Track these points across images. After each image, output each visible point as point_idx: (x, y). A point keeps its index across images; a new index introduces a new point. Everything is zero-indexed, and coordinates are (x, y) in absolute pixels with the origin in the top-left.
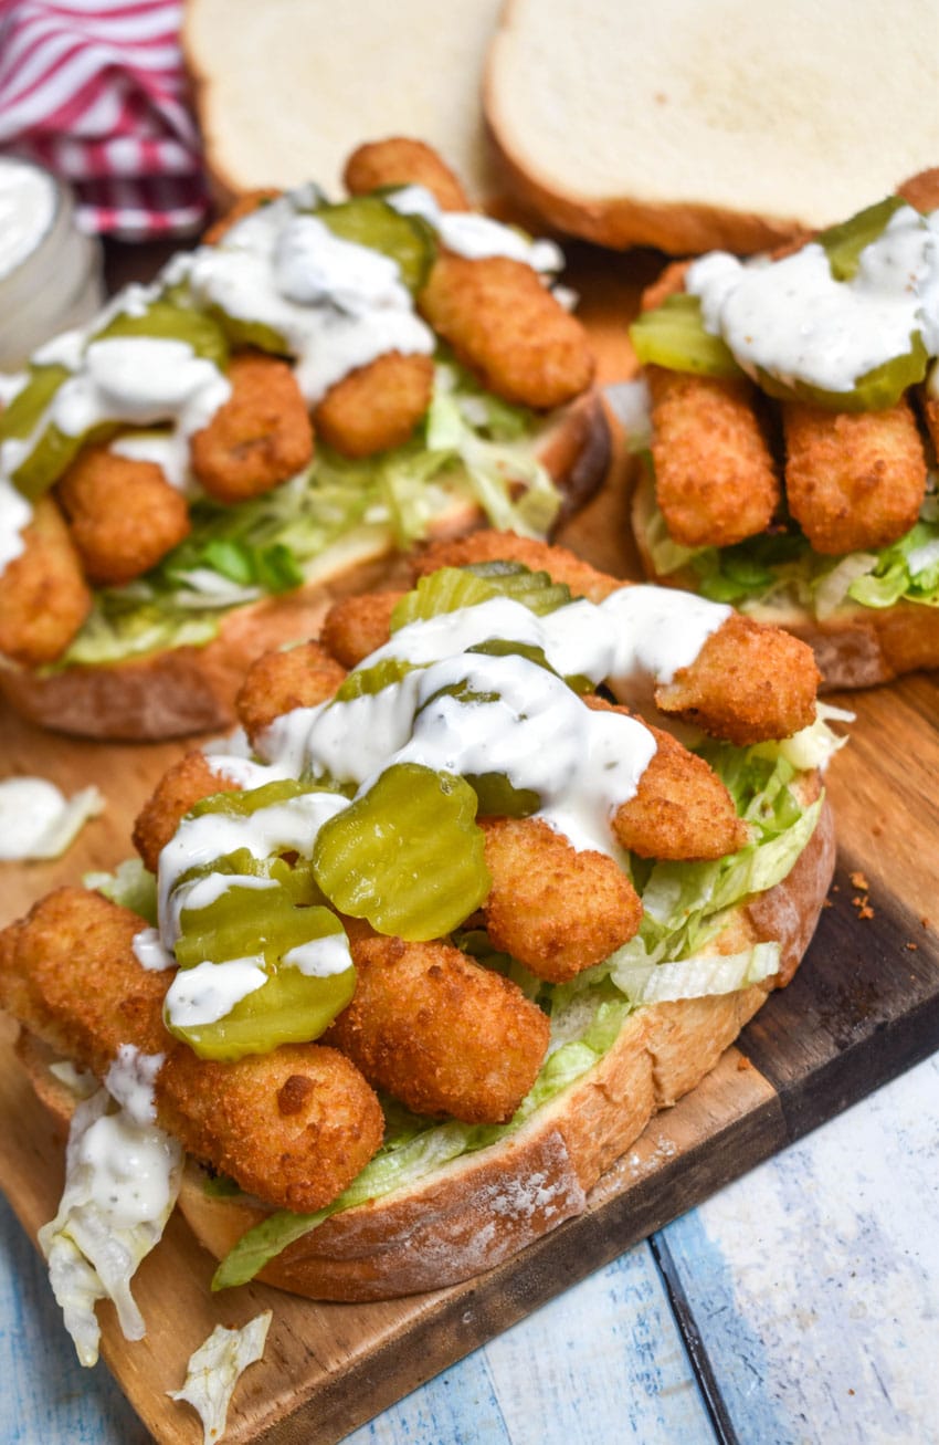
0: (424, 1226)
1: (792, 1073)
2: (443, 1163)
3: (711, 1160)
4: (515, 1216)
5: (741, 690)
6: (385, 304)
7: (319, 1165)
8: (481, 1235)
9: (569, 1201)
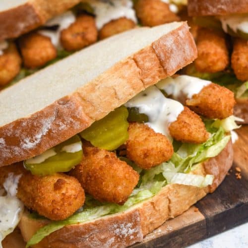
0: (93, 234)
1: (210, 213)
2: (102, 216)
3: (183, 235)
4: (121, 236)
5: (211, 100)
7: (63, 204)
8: (110, 241)
9: (138, 236)
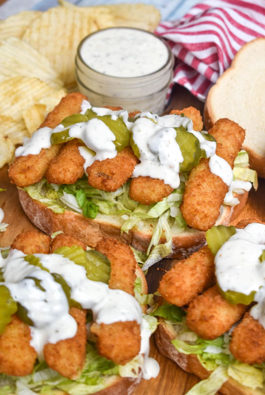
6: (171, 167)
